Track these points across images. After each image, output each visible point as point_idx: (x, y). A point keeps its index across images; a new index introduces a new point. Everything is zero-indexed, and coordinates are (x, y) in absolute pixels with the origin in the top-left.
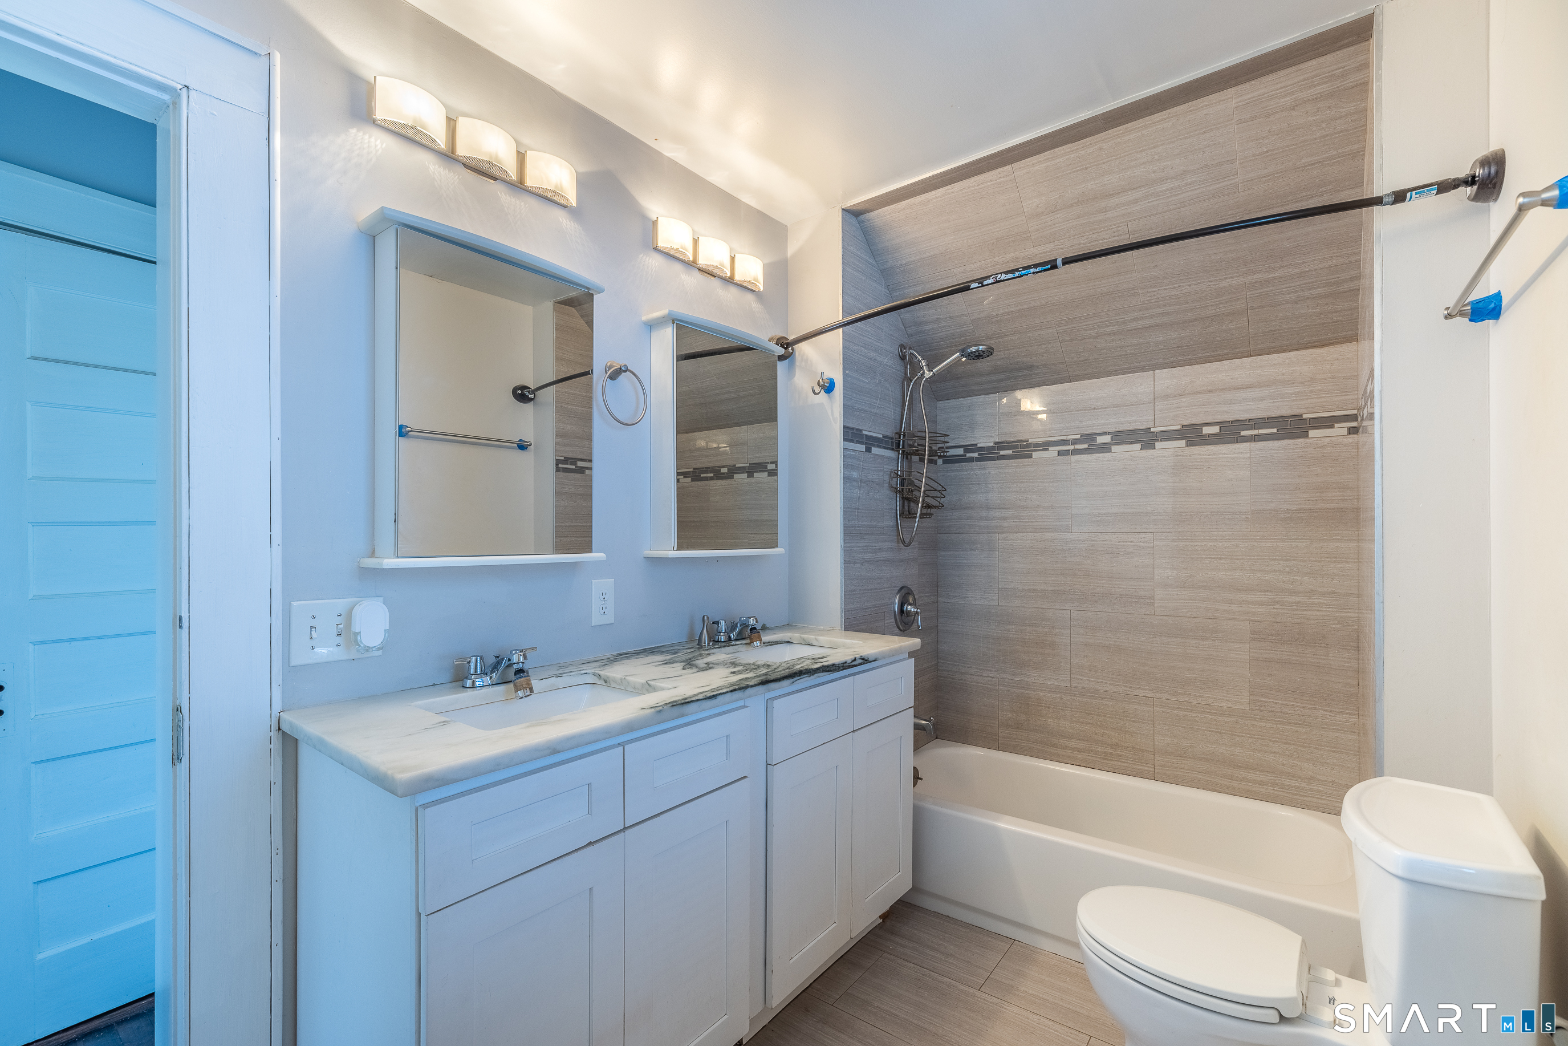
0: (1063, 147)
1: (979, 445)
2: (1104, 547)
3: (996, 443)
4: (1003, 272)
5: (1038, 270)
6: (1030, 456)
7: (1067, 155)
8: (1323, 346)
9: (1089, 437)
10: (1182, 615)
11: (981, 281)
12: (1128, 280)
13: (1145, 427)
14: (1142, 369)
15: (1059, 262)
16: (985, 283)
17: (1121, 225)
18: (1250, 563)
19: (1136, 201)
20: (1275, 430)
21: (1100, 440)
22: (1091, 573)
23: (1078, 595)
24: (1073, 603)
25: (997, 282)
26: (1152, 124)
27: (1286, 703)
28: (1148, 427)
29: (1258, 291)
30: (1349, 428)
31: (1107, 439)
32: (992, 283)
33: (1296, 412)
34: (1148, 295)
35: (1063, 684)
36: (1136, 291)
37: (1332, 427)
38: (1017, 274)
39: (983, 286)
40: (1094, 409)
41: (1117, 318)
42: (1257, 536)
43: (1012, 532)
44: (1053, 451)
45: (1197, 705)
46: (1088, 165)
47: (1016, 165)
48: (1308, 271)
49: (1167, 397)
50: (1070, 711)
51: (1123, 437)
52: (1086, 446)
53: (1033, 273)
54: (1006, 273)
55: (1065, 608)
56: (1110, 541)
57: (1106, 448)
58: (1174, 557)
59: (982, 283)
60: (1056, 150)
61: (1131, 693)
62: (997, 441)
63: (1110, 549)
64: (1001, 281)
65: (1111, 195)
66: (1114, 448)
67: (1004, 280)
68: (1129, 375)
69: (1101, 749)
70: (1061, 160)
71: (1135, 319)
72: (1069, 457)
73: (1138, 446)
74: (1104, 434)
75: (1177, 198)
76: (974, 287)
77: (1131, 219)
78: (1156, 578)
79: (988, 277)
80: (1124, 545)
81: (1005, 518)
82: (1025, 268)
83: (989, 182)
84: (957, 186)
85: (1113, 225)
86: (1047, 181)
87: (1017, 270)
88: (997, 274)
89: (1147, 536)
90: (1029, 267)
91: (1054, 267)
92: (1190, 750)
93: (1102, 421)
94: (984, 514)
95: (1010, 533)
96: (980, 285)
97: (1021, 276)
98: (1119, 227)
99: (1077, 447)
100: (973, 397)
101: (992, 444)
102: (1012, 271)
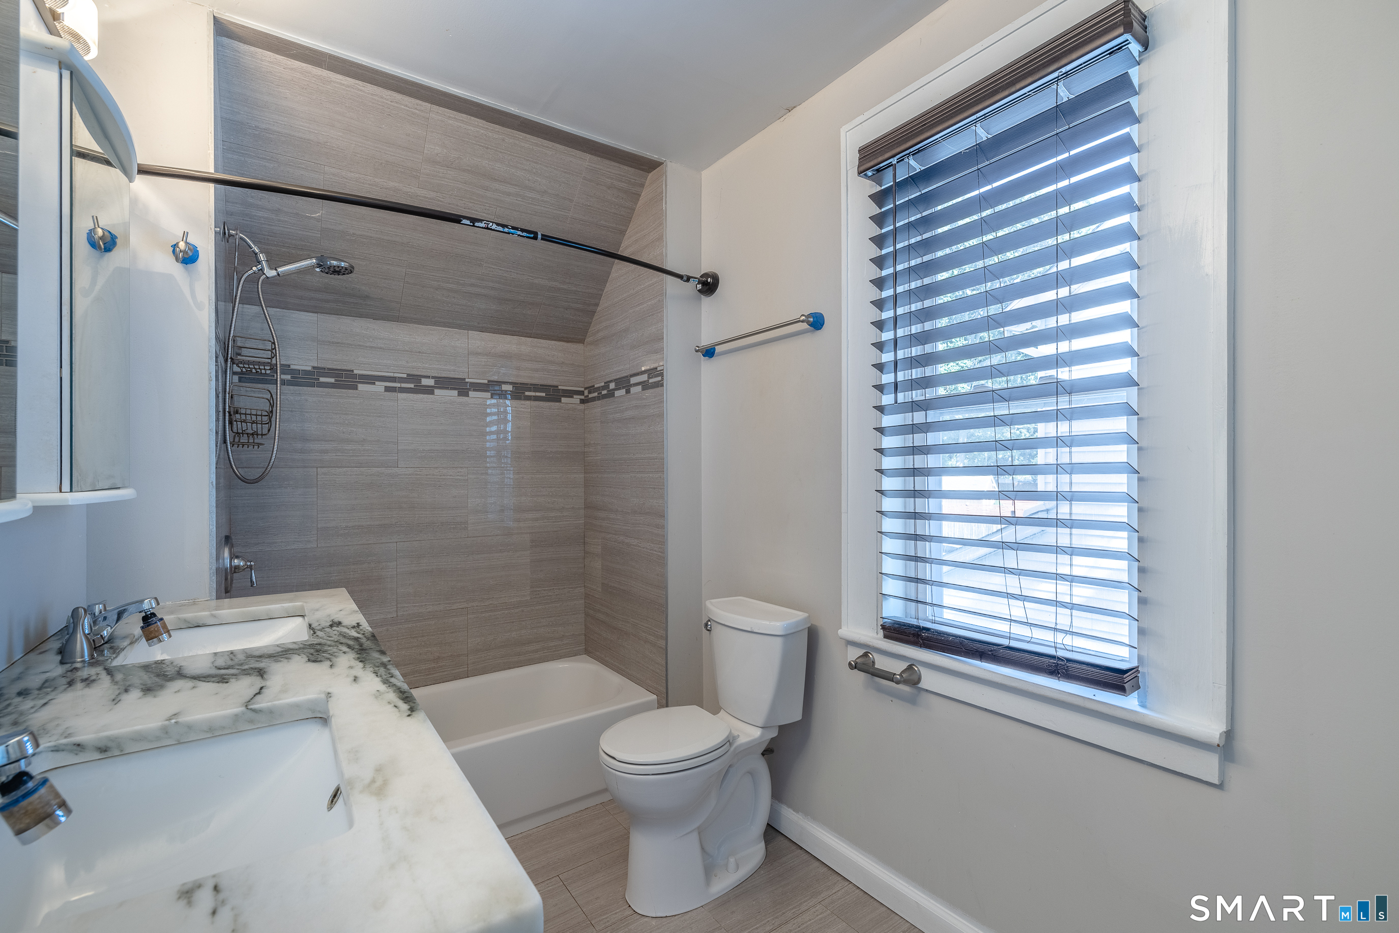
0: (478, 120)
1: (292, 367)
2: (428, 481)
3: (314, 368)
4: (495, 223)
5: (523, 235)
6: (356, 388)
7: (478, 128)
8: (568, 342)
9: (415, 378)
10: (487, 534)
11: (473, 220)
12: (480, 252)
13: (461, 377)
14: (460, 327)
15: (540, 236)
16: (477, 224)
17: (492, 206)
18: (530, 490)
19: (509, 194)
20: (543, 394)
21: (425, 382)
22: (416, 505)
23: (404, 526)
24: (399, 535)
25: (487, 228)
26: (541, 145)
27: (549, 588)
28: (464, 377)
29: (552, 294)
30: (581, 399)
31: (431, 382)
32: (482, 228)
33: (555, 383)
34: (489, 269)
35: (389, 616)
36: (482, 263)
37: (572, 397)
38: (506, 230)
39: (474, 226)
40: (419, 352)
41: (459, 278)
42: (535, 470)
43: (334, 467)
44: (380, 386)
45: (498, 605)
46: (489, 146)
47: (435, 108)
48: (579, 291)
49: (478, 354)
50: (396, 640)
51: (444, 383)
52: (412, 386)
53: (519, 235)
54: (498, 224)
55: (391, 541)
56: (433, 475)
57: (429, 390)
58: (482, 488)
59: (474, 223)
60: (473, 118)
61: (450, 608)
62: (316, 365)
63: (434, 482)
64: (491, 229)
65: (495, 179)
66: (437, 391)
67: (494, 230)
68: (448, 329)
69: (425, 666)
70: (472, 129)
71: (472, 285)
72: (396, 394)
73: (455, 393)
74: (428, 377)
75: (534, 207)
76: (466, 223)
77: (500, 205)
78: (469, 505)
79: (481, 221)
80: (445, 479)
81: (326, 452)
82: (513, 228)
83: (404, 105)
84: (370, 88)
85: (487, 203)
86: (454, 138)
87: (506, 226)
88: (489, 221)
89: (463, 470)
90: (516, 229)
91: (535, 238)
92: (493, 643)
93: (427, 365)
94: (299, 445)
95: (332, 467)
96: (472, 224)
97: (509, 233)
98: (490, 207)
99: (404, 385)
100: (284, 310)
101: (309, 368)
102: (503, 226)
